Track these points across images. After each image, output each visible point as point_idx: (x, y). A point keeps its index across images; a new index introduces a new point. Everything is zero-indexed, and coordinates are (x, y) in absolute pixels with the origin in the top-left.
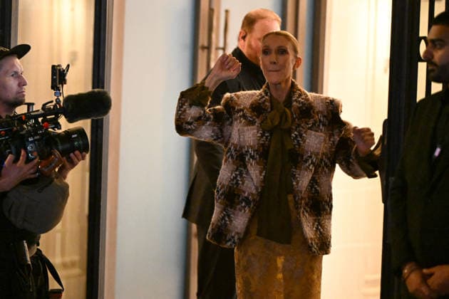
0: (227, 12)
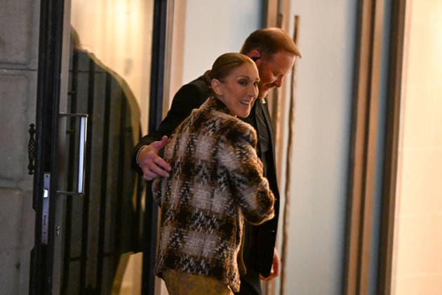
0: (297, 18)
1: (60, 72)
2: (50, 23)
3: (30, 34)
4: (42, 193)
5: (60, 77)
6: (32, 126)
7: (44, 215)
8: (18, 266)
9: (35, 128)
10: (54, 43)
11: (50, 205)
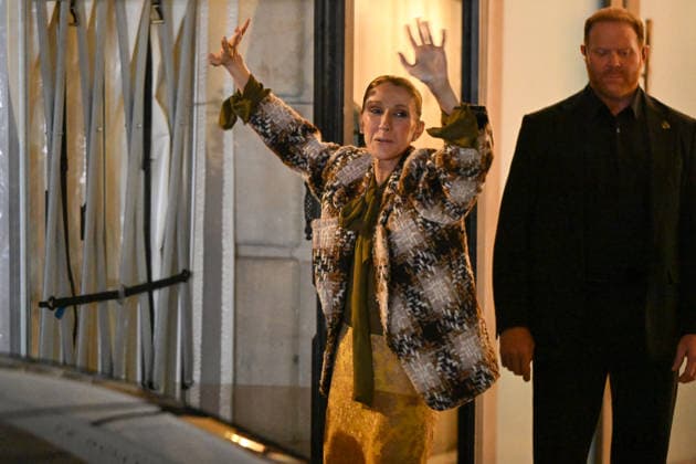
0: (649, 22)
1: (342, 105)
2: (327, 42)
5: (342, 111)
8: (296, 360)
10: (333, 68)
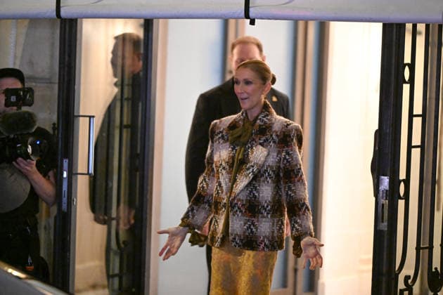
3: (52, 56)
4: (62, 174)
6: (54, 124)
7: (64, 189)
9: (56, 126)
10: (70, 63)
11: (68, 182)
